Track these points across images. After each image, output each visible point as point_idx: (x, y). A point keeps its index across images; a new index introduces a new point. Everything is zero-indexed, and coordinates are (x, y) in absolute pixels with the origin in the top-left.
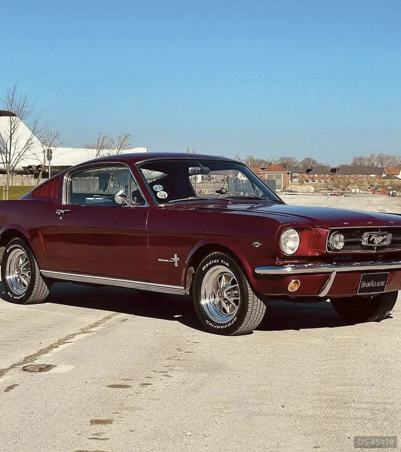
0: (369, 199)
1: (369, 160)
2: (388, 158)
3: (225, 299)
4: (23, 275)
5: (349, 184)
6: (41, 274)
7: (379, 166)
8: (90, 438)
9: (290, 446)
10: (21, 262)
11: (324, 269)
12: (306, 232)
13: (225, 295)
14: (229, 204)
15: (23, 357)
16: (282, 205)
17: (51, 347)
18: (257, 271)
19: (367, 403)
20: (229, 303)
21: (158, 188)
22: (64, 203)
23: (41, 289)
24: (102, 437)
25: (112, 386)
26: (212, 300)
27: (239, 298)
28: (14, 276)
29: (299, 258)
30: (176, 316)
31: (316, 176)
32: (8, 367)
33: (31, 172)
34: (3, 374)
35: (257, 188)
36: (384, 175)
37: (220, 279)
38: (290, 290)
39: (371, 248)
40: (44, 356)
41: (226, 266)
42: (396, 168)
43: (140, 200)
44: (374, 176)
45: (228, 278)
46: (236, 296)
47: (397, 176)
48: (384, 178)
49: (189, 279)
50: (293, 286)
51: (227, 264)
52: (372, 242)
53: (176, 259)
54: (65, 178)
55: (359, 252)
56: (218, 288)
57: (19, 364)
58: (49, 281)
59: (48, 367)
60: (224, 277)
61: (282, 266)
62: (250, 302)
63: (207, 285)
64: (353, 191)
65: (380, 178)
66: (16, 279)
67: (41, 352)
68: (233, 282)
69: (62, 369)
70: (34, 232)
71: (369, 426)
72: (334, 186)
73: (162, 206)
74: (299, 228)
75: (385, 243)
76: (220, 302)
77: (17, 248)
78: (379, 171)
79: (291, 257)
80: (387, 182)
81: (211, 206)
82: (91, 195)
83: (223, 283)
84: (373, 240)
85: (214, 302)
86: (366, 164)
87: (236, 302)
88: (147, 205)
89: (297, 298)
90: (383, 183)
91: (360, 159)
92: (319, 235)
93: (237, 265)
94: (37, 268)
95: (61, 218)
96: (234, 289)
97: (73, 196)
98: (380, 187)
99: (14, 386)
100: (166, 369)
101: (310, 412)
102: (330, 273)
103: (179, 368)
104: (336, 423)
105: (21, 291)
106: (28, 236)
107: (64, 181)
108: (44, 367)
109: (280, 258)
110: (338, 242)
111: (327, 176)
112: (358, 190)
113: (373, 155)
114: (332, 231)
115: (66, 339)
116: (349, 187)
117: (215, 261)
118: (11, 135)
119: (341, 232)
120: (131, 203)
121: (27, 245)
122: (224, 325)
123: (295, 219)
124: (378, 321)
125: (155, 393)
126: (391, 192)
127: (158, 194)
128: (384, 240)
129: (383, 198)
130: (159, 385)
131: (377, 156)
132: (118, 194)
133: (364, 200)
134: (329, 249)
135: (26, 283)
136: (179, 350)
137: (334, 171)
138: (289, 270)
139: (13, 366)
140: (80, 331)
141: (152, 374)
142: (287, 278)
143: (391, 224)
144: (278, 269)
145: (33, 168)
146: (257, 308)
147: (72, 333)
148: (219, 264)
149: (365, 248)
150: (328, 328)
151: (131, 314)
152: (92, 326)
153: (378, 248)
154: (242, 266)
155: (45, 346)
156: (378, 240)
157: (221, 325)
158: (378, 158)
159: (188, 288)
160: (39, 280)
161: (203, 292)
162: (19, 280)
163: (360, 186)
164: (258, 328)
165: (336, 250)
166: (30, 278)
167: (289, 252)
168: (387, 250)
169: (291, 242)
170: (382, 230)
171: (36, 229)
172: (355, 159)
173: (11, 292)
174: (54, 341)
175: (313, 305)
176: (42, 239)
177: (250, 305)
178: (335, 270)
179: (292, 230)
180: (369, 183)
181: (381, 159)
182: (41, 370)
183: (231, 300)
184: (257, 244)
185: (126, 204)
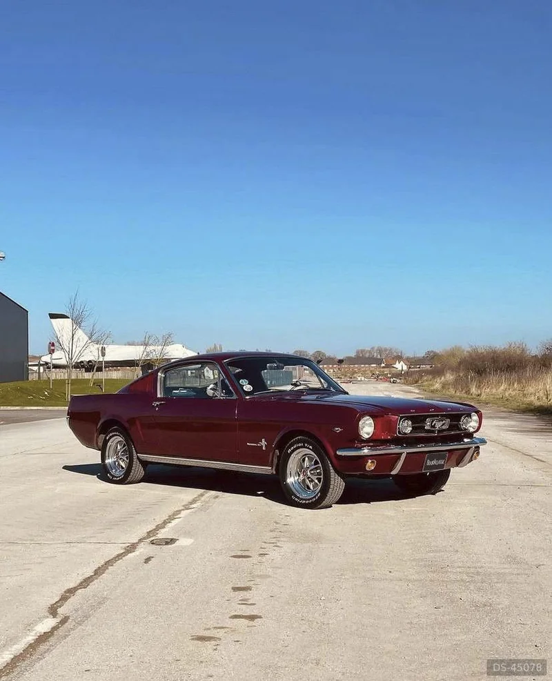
0: (375, 385)
1: (370, 352)
2: (386, 350)
3: (309, 478)
4: (121, 459)
5: (355, 372)
6: (138, 458)
7: (379, 357)
8: (239, 604)
9: (414, 607)
10: (119, 448)
11: (394, 450)
12: (380, 419)
13: (309, 474)
14: (304, 395)
15: (145, 531)
16: (347, 395)
17: (165, 523)
18: (339, 453)
19: (459, 567)
20: (312, 481)
21: (244, 382)
22: (159, 396)
23: (138, 471)
24: (249, 603)
25: (234, 557)
26: (296, 478)
27: (322, 477)
28: (113, 460)
29: (374, 441)
30: (259, 493)
31: (325, 366)
32: (137, 541)
33: (83, 367)
34: (135, 548)
35: (322, 380)
36: (383, 365)
37: (304, 460)
38: (367, 469)
39: (433, 432)
40: (163, 531)
41: (310, 449)
42: (393, 358)
43: (229, 393)
44: (375, 365)
45: (311, 459)
46: (319, 474)
47: (395, 366)
48: (383, 367)
49: (275, 461)
50: (370, 466)
51: (311, 447)
52: (434, 427)
53: (264, 443)
54: (159, 374)
55: (423, 435)
56: (302, 467)
57: (144, 538)
58: (145, 464)
59: (172, 541)
60: (307, 459)
61: (360, 449)
62: (332, 479)
63: (292, 465)
64: (359, 379)
65: (380, 367)
66: (115, 462)
67: (159, 527)
68: (316, 463)
69: (184, 542)
70: (132, 421)
71: (472, 588)
72: (342, 375)
73: (248, 397)
74: (373, 416)
75: (444, 427)
76: (304, 480)
77: (116, 435)
78: (379, 362)
79: (368, 441)
80: (386, 371)
81: (288, 398)
82: (177, 389)
83: (307, 463)
84: (435, 424)
85: (298, 480)
86: (367, 355)
87: (319, 480)
88: (235, 397)
89: (374, 476)
90: (383, 372)
91: (362, 351)
92: (391, 420)
93: (320, 449)
94: (134, 453)
95: (157, 409)
96: (316, 469)
97: (168, 390)
98: (382, 375)
99: (150, 558)
100: (274, 540)
101: (416, 577)
102: (401, 454)
103: (284, 539)
104: (443, 586)
105: (119, 473)
106: (127, 425)
107: (159, 377)
108: (169, 541)
109: (358, 441)
110: (406, 427)
111: (335, 366)
112: (363, 378)
113: (373, 348)
114: (402, 418)
115: (174, 515)
116: (355, 375)
117: (300, 445)
118: (73, 335)
119: (407, 418)
120: (220, 395)
121: (124, 432)
122: (309, 500)
123: (369, 408)
124: (434, 494)
125: (274, 561)
126: (392, 380)
127: (244, 388)
128: (443, 424)
129: (386, 385)
130: (274, 554)
131: (376, 348)
132: (209, 388)
133: (371, 386)
134: (399, 433)
135: (124, 466)
136: (277, 523)
137: (341, 361)
138: (366, 451)
139: (140, 541)
140: (183, 508)
141: (264, 545)
142: (364, 459)
143: (449, 411)
144: (357, 451)
145: (85, 363)
146: (338, 485)
147: (177, 509)
148: (304, 447)
149: (428, 431)
150: (394, 501)
151: (220, 491)
152: (191, 503)
153: (439, 431)
154: (324, 447)
155: (159, 522)
156: (438, 425)
157: (306, 500)
158: (377, 350)
159: (274, 468)
160: (136, 463)
161: (288, 472)
162: (117, 463)
163: (364, 374)
164: (338, 503)
165: (405, 434)
166: (128, 461)
167: (367, 436)
168: (445, 433)
169: (367, 428)
170: (442, 416)
171: (134, 418)
172: (358, 352)
173: (111, 474)
174: (165, 517)
175: (382, 481)
176: (139, 427)
177: (332, 483)
178: (405, 451)
179: (368, 417)
180: (371, 371)
181: (380, 351)
182: (167, 543)
183: (314, 478)
184: (338, 430)
185: (216, 396)
